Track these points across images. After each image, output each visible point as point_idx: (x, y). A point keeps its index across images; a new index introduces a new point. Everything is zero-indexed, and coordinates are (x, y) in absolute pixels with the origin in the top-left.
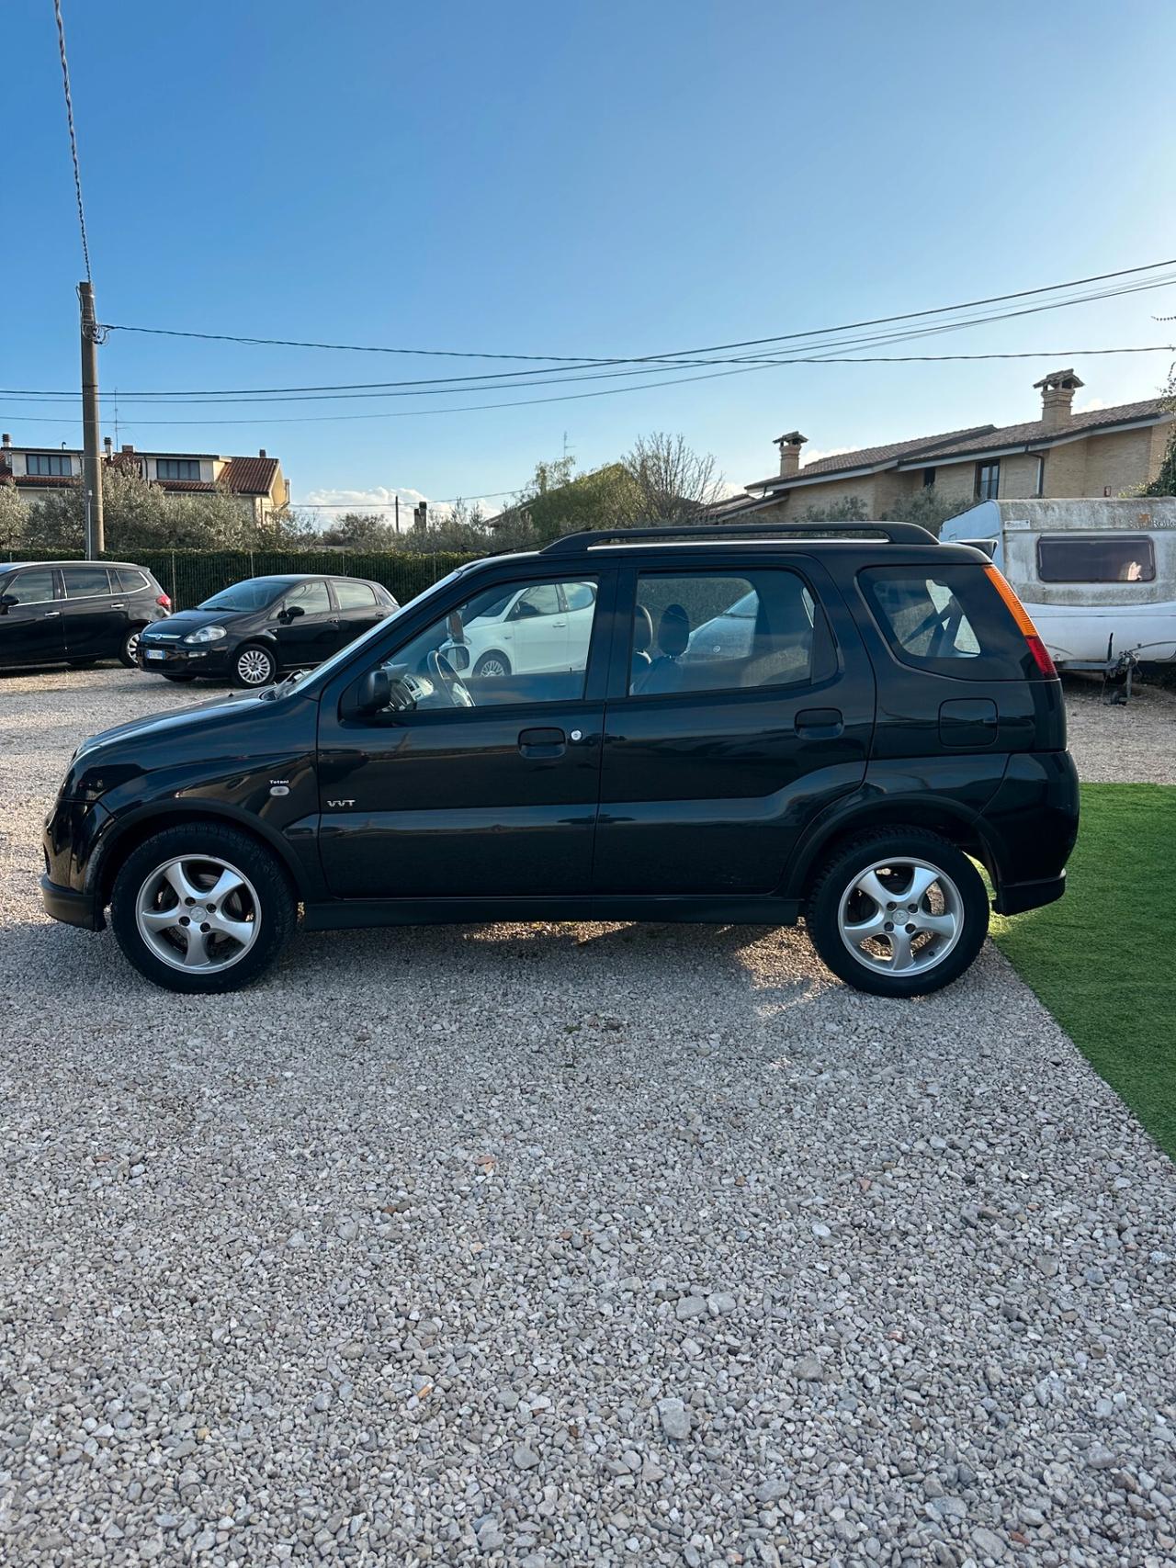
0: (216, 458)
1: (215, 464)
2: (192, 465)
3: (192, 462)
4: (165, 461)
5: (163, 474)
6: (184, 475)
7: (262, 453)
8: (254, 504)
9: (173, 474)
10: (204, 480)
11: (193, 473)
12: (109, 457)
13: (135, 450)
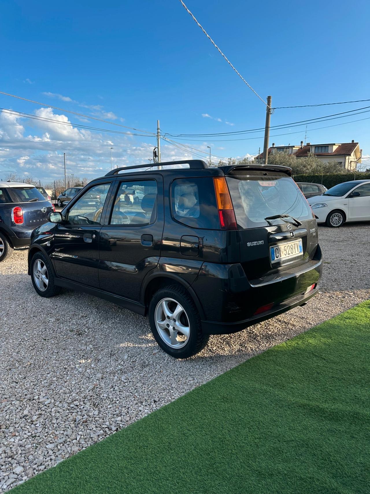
0: (334, 144)
1: (334, 146)
2: (326, 147)
3: (326, 146)
4: (317, 147)
5: (317, 151)
6: (323, 151)
7: (353, 141)
8: (345, 159)
9: (320, 151)
10: (329, 152)
11: (326, 149)
12: (302, 147)
13: (310, 144)
